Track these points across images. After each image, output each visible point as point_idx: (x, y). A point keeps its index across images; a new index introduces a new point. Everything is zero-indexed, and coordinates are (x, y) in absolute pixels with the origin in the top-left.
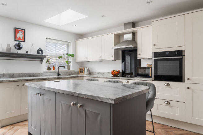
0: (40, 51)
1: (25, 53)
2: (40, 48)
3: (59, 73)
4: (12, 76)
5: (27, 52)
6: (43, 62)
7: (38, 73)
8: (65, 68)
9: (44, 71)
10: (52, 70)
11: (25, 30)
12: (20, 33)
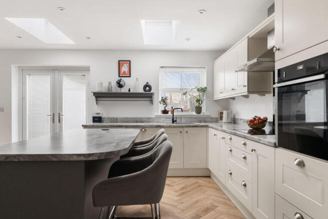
0: (147, 87)
1: (127, 91)
2: (147, 83)
3: (175, 120)
4: (116, 120)
5: (129, 91)
6: (154, 102)
7: (147, 118)
8: (182, 111)
9: (156, 115)
10: (170, 113)
11: (130, 61)
12: (124, 67)
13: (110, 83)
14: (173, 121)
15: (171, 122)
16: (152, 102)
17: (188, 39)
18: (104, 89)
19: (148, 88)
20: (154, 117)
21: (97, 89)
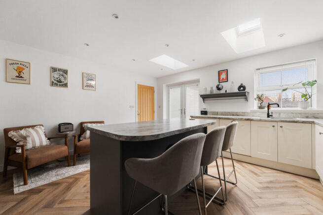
1: (224, 92)
2: (242, 84)
3: (270, 114)
4: (217, 113)
5: (226, 92)
6: (248, 99)
7: (243, 113)
8: (278, 106)
9: (252, 110)
10: (266, 109)
11: (227, 70)
12: (223, 75)
13: (212, 88)
14: (268, 116)
15: (266, 116)
16: (246, 99)
17: (281, 36)
18: (208, 93)
19: (242, 88)
20: (249, 111)
21: (203, 93)
